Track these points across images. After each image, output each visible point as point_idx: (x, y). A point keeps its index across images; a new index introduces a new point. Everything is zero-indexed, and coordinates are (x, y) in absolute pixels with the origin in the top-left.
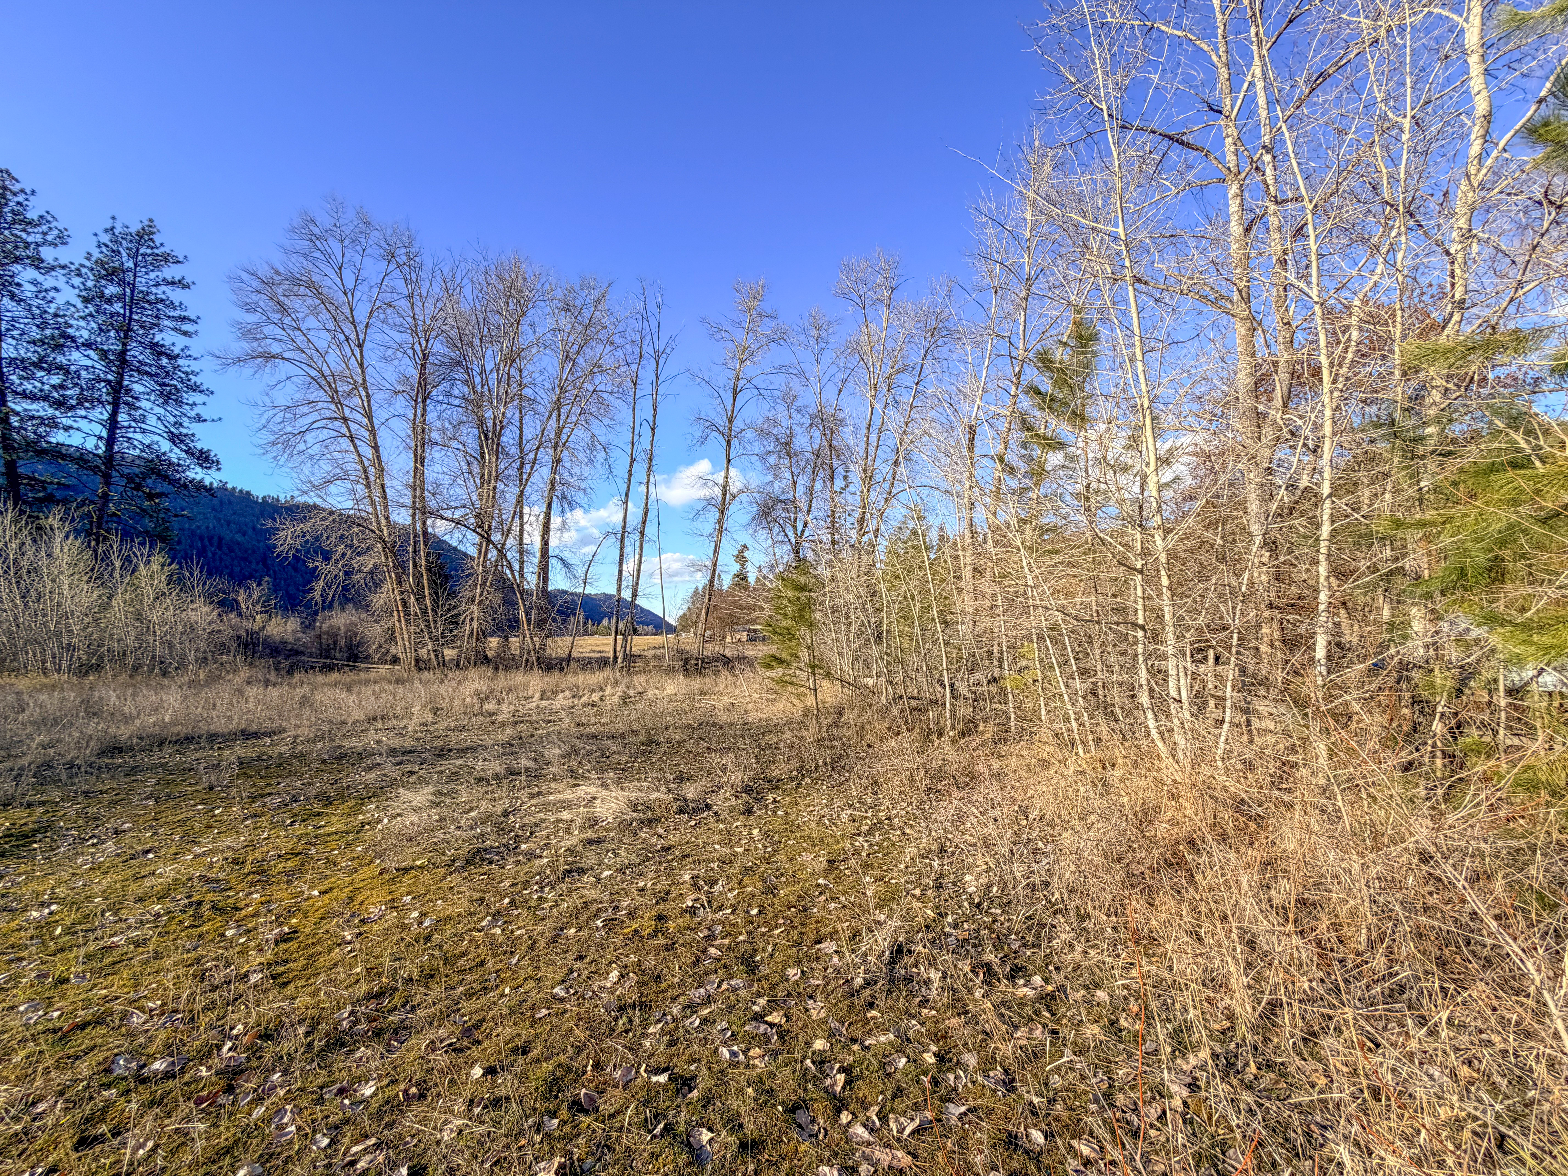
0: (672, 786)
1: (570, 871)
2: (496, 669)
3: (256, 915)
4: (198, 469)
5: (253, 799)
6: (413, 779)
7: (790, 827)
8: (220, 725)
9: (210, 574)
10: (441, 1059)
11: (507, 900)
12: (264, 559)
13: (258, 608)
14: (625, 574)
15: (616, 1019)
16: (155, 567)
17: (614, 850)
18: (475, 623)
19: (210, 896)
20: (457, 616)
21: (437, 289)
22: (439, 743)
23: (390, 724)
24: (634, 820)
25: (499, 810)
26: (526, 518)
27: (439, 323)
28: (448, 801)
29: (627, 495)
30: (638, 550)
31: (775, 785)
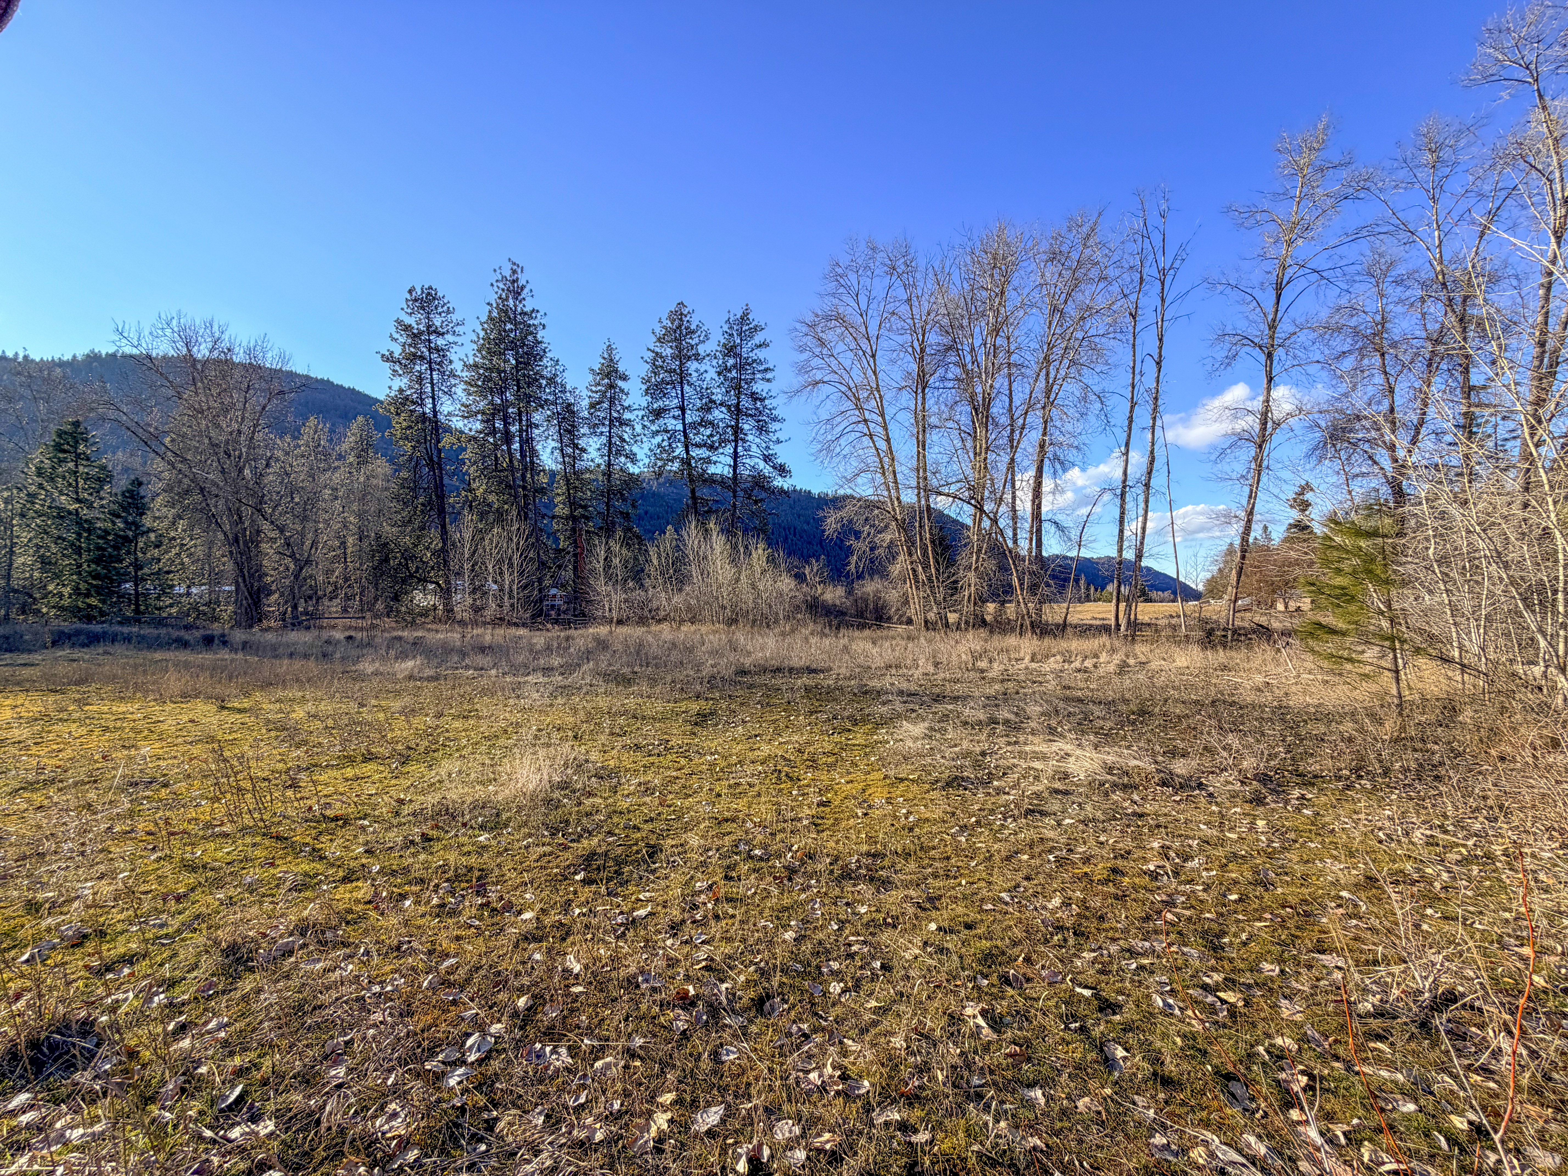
0: (1160, 758)
1: (1033, 811)
2: (991, 632)
3: (809, 786)
4: (780, 479)
5: (812, 713)
6: (914, 715)
7: (1318, 828)
8: (796, 663)
9: (789, 554)
10: (911, 910)
11: (973, 819)
12: (821, 542)
13: (817, 579)
14: (1127, 533)
15: (1052, 935)
16: (760, 551)
17: (1080, 805)
18: (973, 588)
19: (786, 769)
20: (956, 582)
21: (931, 285)
22: (937, 690)
23: (901, 672)
24: (1106, 781)
25: (978, 750)
26: (1018, 484)
27: (932, 315)
28: (938, 736)
29: (1127, 445)
30: (1142, 505)
31: (1309, 781)
